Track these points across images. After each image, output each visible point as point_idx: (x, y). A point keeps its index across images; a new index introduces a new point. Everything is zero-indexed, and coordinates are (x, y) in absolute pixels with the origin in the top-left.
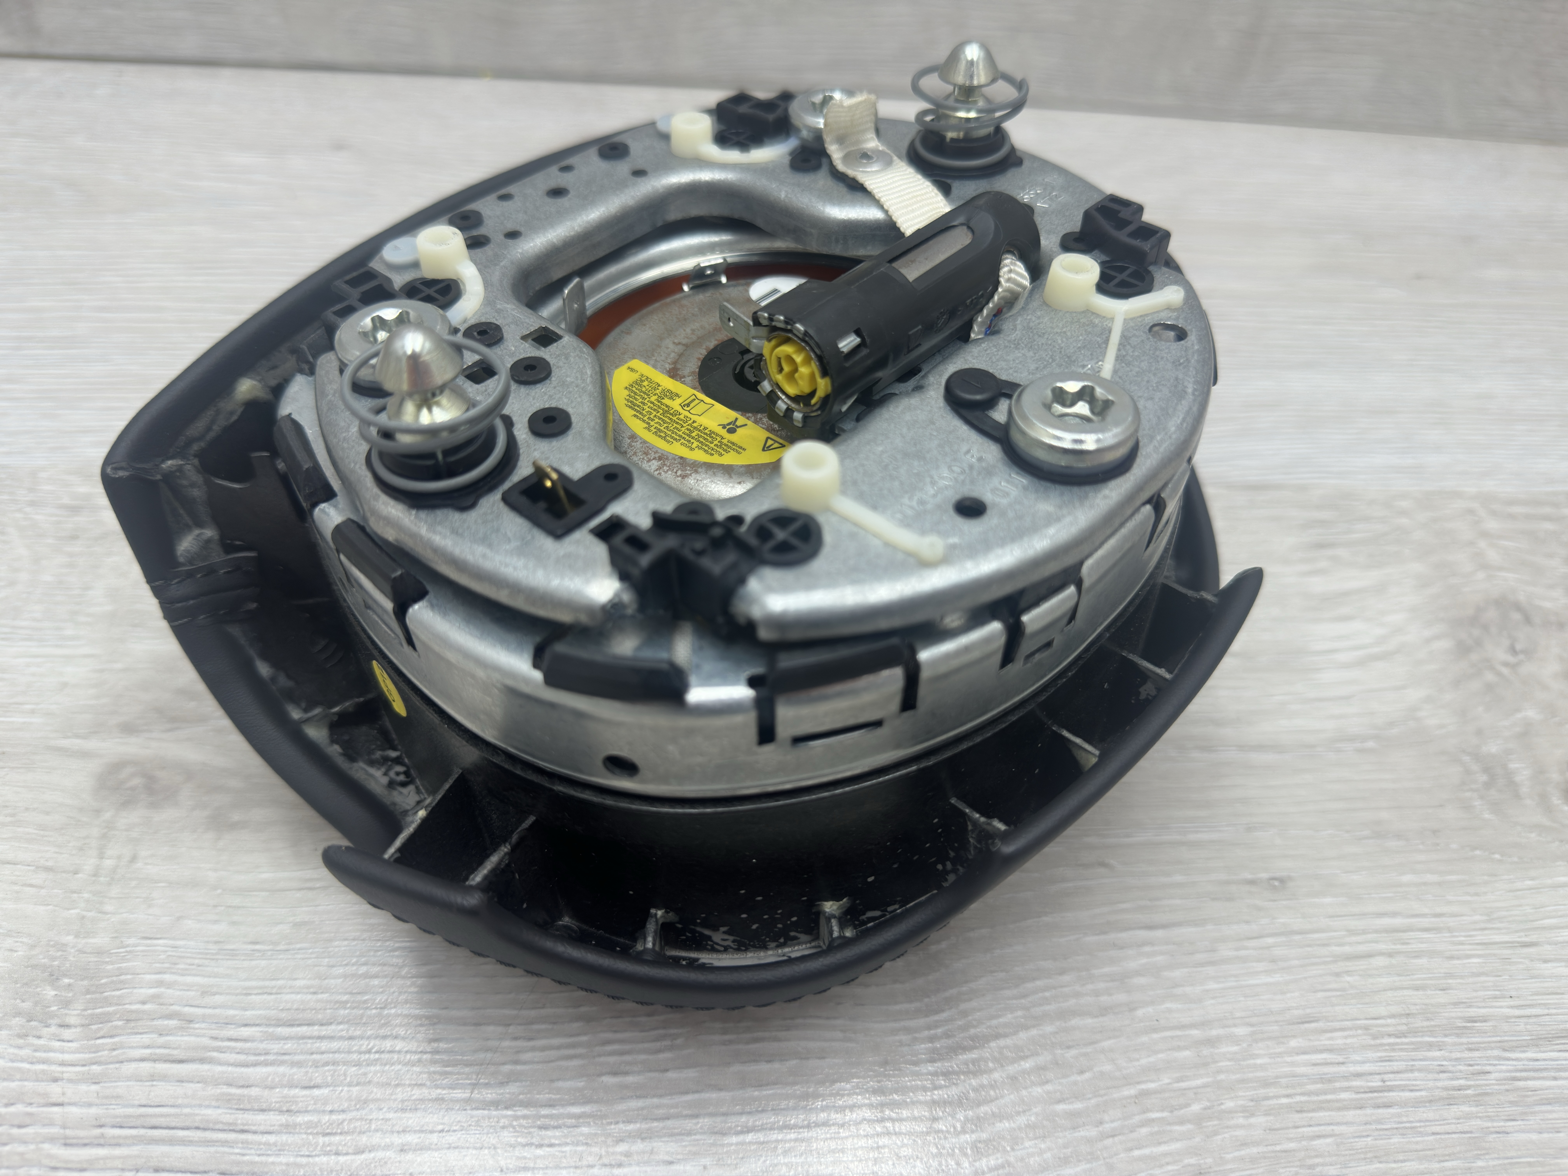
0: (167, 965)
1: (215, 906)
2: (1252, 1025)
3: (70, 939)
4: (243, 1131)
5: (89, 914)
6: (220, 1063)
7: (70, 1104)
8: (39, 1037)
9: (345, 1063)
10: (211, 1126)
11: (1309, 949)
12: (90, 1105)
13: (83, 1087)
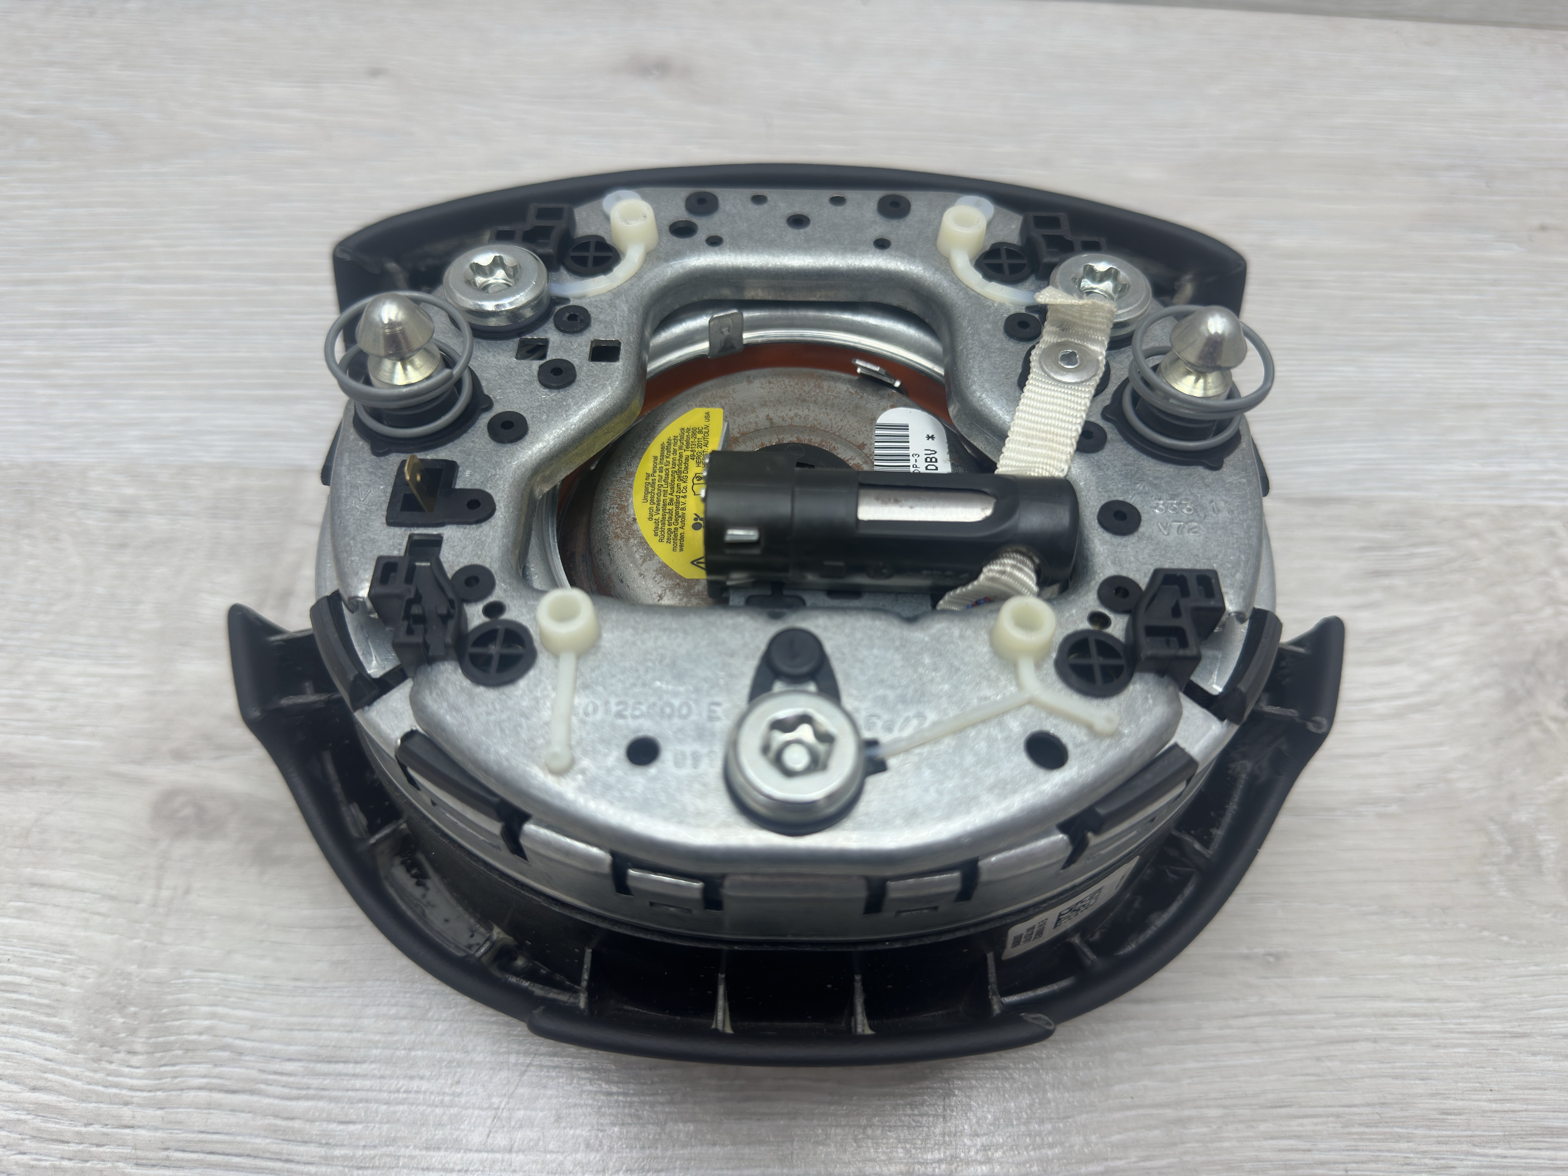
0: (219, 998)
1: (262, 941)
2: (1225, 1107)
3: (133, 968)
4: (288, 1161)
5: (150, 945)
6: (268, 1096)
7: (139, 1127)
8: (111, 1062)
9: (377, 1101)
10: (261, 1154)
11: (1294, 1031)
12: (156, 1129)
13: (150, 1112)
